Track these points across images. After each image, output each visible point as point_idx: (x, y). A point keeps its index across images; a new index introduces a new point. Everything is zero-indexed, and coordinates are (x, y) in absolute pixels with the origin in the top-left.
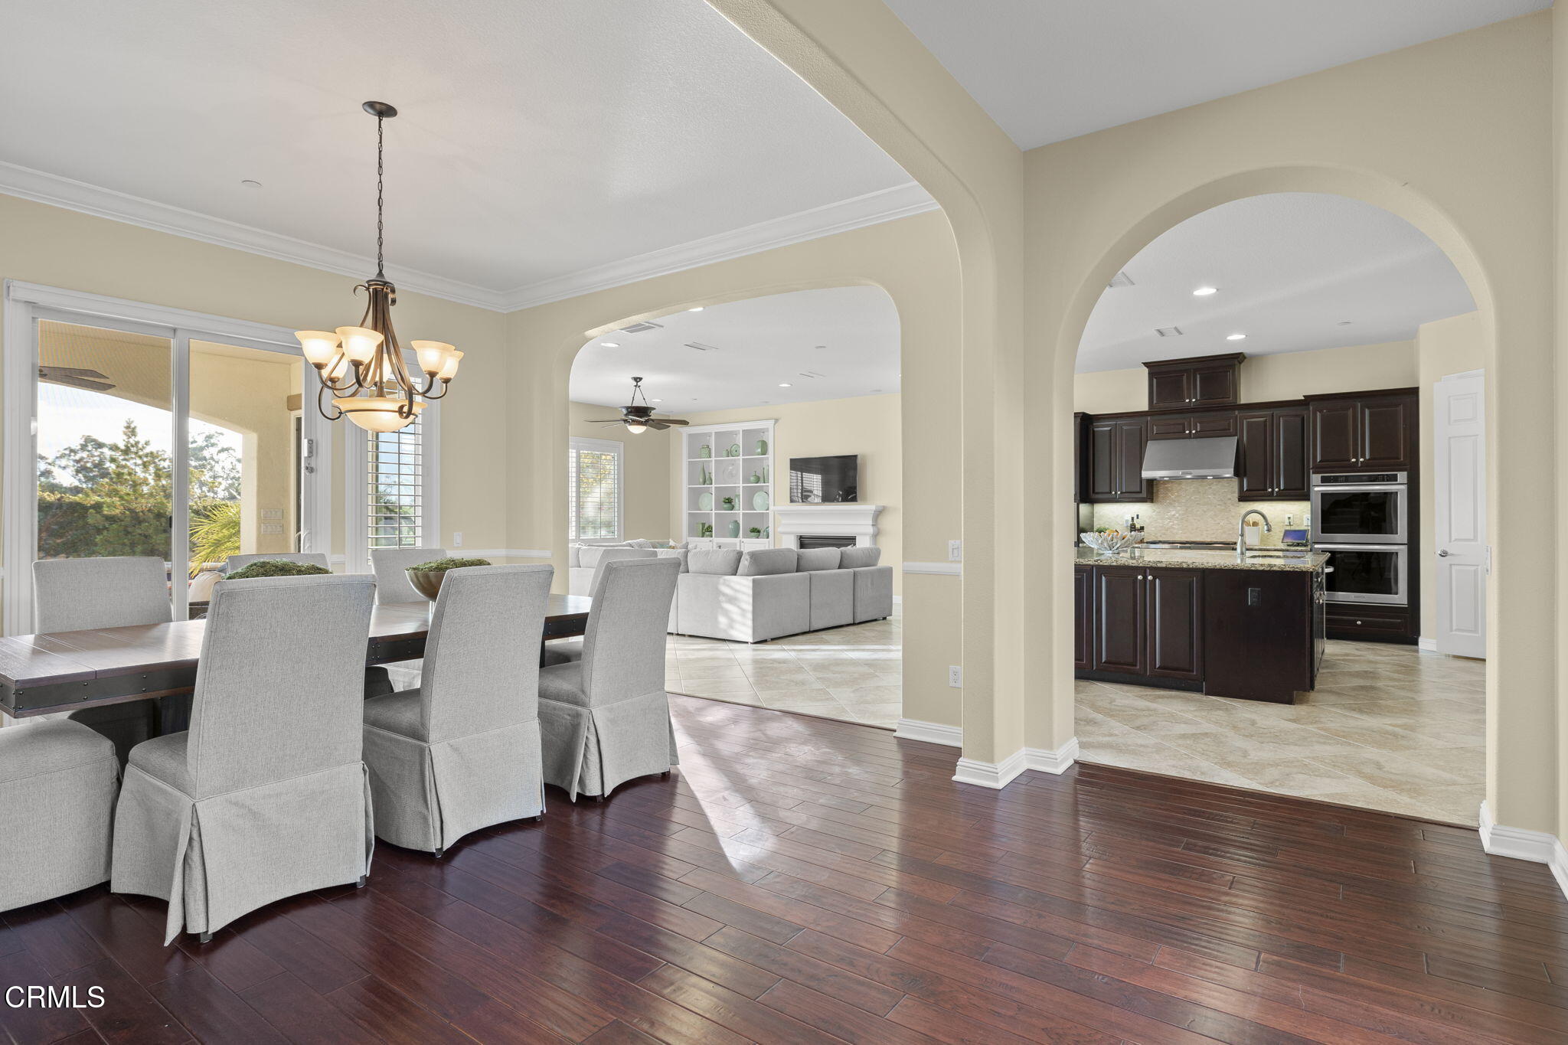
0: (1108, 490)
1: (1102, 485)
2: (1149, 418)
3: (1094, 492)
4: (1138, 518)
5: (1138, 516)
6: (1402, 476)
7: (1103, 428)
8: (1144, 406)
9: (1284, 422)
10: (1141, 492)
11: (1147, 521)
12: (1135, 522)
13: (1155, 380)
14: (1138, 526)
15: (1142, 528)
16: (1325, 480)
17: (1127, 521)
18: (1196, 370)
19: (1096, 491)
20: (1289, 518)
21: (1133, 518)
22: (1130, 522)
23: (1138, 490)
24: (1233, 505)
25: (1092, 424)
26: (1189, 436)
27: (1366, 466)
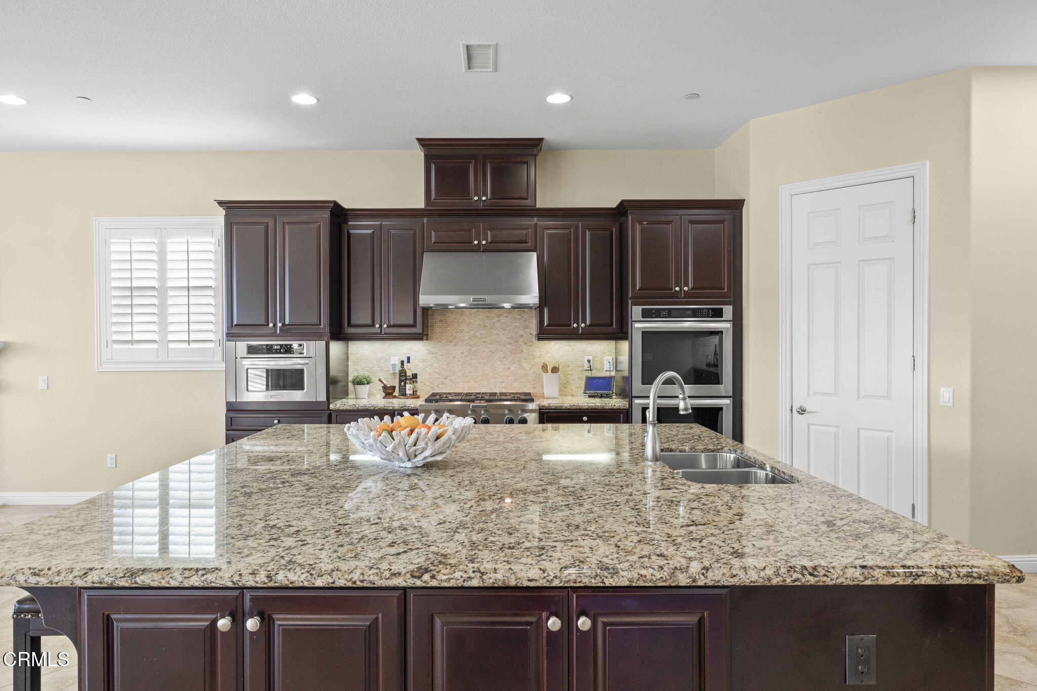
0: (369, 322)
1: (361, 314)
2: (425, 220)
3: (349, 325)
4: (409, 361)
5: (409, 359)
6: (728, 311)
7: (360, 229)
8: (419, 203)
9: (592, 236)
10: (414, 326)
11: (420, 365)
12: (405, 367)
13: (433, 166)
14: (409, 373)
15: (415, 376)
16: (646, 314)
17: (394, 366)
18: (486, 158)
19: (353, 322)
20: (589, 361)
21: (402, 362)
22: (398, 368)
23: (411, 322)
24: (525, 344)
25: (346, 222)
26: (477, 249)
27: (690, 297)
